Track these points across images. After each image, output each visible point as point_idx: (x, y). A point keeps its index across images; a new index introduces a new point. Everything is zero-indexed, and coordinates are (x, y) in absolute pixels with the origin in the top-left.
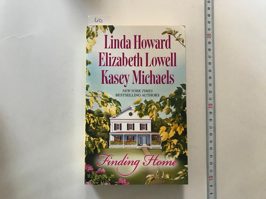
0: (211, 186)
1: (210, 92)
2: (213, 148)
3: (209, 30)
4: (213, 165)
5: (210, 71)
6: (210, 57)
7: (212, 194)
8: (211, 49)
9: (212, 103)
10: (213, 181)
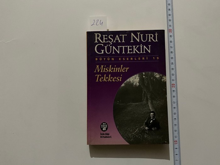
0: (176, 148)
1: (173, 75)
2: (177, 119)
3: (170, 26)
4: (177, 132)
5: (172, 58)
6: (171, 47)
7: (177, 154)
8: (172, 41)
9: (175, 84)
10: (178, 144)
